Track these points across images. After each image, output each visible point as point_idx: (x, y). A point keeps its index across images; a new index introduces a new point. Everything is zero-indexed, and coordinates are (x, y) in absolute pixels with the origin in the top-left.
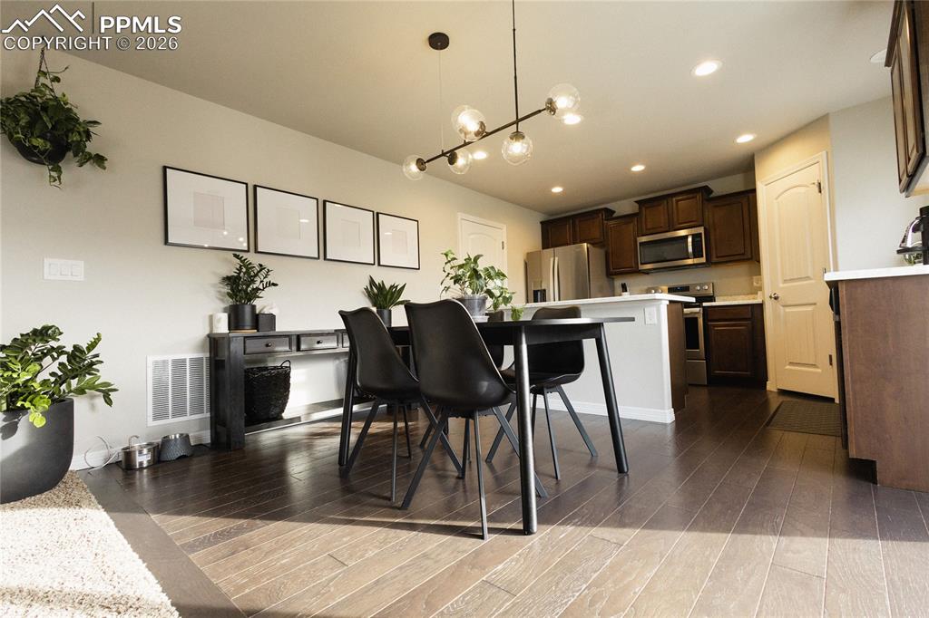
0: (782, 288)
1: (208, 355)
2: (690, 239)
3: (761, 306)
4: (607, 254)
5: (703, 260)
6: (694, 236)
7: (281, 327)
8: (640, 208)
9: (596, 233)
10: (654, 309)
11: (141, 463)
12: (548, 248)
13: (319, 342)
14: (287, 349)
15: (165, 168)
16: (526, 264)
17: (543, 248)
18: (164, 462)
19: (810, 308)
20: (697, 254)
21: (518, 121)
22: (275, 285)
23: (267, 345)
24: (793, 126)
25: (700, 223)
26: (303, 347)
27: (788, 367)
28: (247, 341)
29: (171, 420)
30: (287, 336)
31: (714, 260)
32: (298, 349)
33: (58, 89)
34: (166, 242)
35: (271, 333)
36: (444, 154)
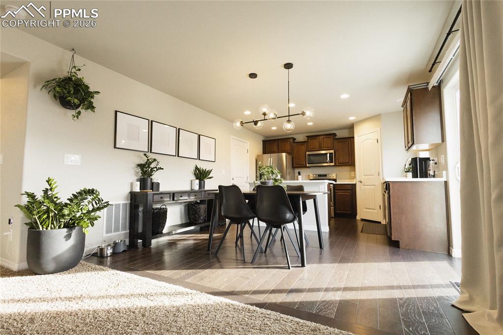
0: (363, 179)
1: (129, 202)
2: (328, 155)
3: (355, 185)
4: (292, 158)
5: (333, 164)
6: (330, 154)
7: (162, 189)
8: (308, 139)
9: (288, 148)
10: (323, 186)
11: (107, 254)
12: (265, 153)
13: (181, 197)
14: (169, 199)
15: (116, 112)
16: (256, 160)
17: (263, 153)
18: (117, 253)
19: (373, 187)
20: (331, 162)
21: (289, 116)
22: (162, 169)
23: (161, 198)
24: (367, 116)
25: (332, 148)
26: (175, 199)
27: (365, 210)
28: (154, 196)
29: (113, 234)
30: (169, 193)
31: (337, 164)
32: (173, 200)
33: (80, 75)
34: (115, 147)
35: (158, 192)
36: (253, 121)
